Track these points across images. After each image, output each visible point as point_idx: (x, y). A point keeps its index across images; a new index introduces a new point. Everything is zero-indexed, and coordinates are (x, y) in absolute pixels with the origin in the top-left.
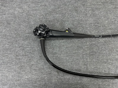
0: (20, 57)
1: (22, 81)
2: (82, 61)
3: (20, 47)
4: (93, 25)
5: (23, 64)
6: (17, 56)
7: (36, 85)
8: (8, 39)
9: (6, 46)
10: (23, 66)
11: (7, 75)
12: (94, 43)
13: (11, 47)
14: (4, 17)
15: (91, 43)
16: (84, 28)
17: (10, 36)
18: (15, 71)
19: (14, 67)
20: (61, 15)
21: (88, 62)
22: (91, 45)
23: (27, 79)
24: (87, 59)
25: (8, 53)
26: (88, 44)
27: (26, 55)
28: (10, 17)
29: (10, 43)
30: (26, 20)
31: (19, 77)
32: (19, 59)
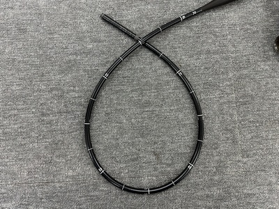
0: (51, 117)
1: (58, 185)
2: (221, 122)
3: (52, 90)
4: (238, 29)
5: (59, 137)
6: (43, 115)
7: (97, 193)
8: (19, 70)
9: (13, 88)
10: (59, 141)
11: (15, 168)
12: (245, 72)
13: (26, 91)
14: (11, 15)
15: (238, 74)
16: (217, 37)
17: (24, 62)
18: (39, 157)
19: (35, 145)
20: (157, 7)
21: (234, 122)
22: (240, 78)
23: (73, 177)
24: (231, 115)
25: (20, 107)
26: (231, 75)
27: (67, 112)
28: (25, 14)
29: (25, 80)
30: (68, 20)
31: (48, 173)
32: (50, 123)
